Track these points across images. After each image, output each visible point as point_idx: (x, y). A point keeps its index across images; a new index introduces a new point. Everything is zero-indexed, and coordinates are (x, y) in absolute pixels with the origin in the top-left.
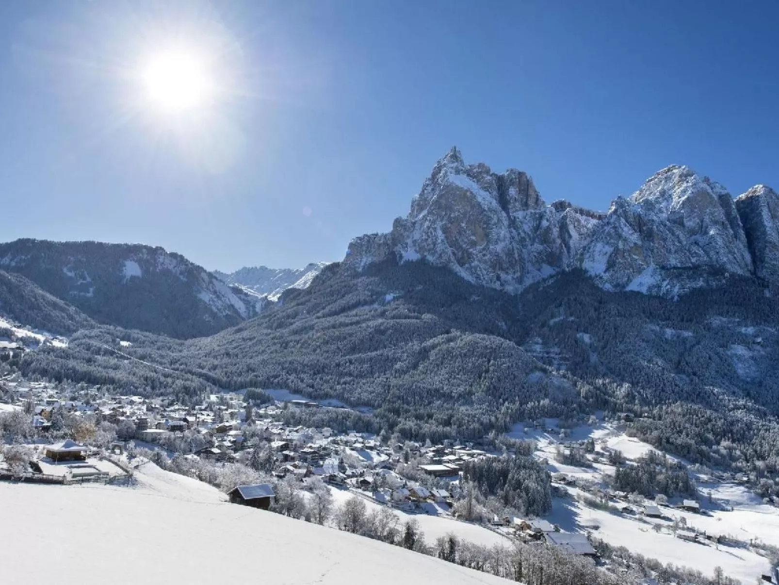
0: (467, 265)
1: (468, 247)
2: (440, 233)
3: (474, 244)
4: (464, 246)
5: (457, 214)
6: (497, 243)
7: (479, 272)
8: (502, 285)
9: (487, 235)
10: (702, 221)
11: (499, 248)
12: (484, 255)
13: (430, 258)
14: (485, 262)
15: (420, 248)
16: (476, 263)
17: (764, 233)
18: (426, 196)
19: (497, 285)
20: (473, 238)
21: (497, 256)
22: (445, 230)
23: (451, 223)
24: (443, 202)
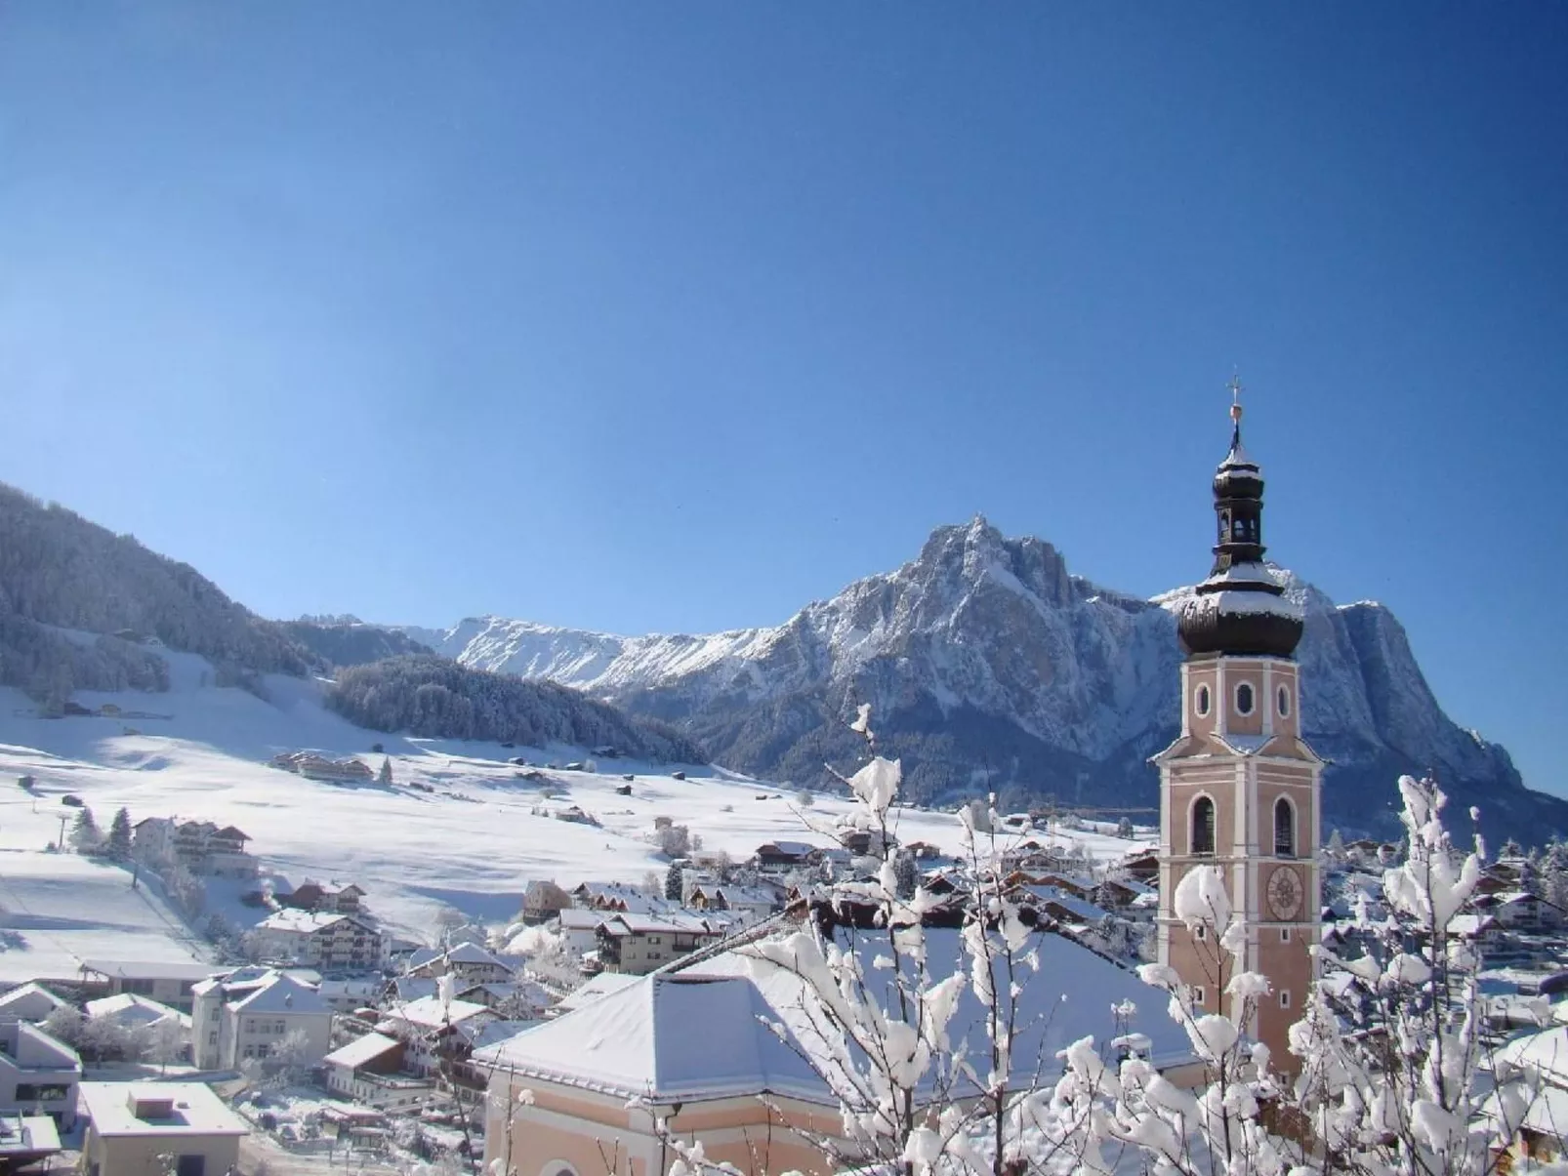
0: (1029, 714)
1: (1030, 686)
2: (981, 659)
3: (1036, 682)
4: (1023, 684)
5: (1008, 632)
6: (1067, 681)
7: (1048, 726)
8: (1078, 745)
9: (1054, 668)
10: (1319, 659)
11: (1072, 686)
12: (1052, 700)
13: (973, 700)
14: (1054, 711)
15: (954, 684)
16: (1044, 712)
17: (1386, 676)
18: (940, 592)
19: (1072, 747)
20: (1035, 672)
21: (1070, 701)
22: (990, 656)
23: (999, 647)
24: (982, 610)
